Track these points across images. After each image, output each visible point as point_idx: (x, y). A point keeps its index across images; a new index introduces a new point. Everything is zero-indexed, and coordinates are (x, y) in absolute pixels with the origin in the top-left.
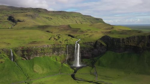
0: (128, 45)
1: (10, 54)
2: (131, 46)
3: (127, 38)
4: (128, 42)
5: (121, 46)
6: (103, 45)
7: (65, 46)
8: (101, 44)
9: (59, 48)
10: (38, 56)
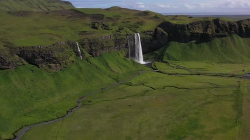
0: (194, 33)
1: (77, 49)
2: (198, 33)
3: (191, 24)
4: (193, 29)
5: (187, 34)
6: (165, 34)
7: (125, 37)
8: (163, 33)
9: (120, 40)
10: (104, 52)
